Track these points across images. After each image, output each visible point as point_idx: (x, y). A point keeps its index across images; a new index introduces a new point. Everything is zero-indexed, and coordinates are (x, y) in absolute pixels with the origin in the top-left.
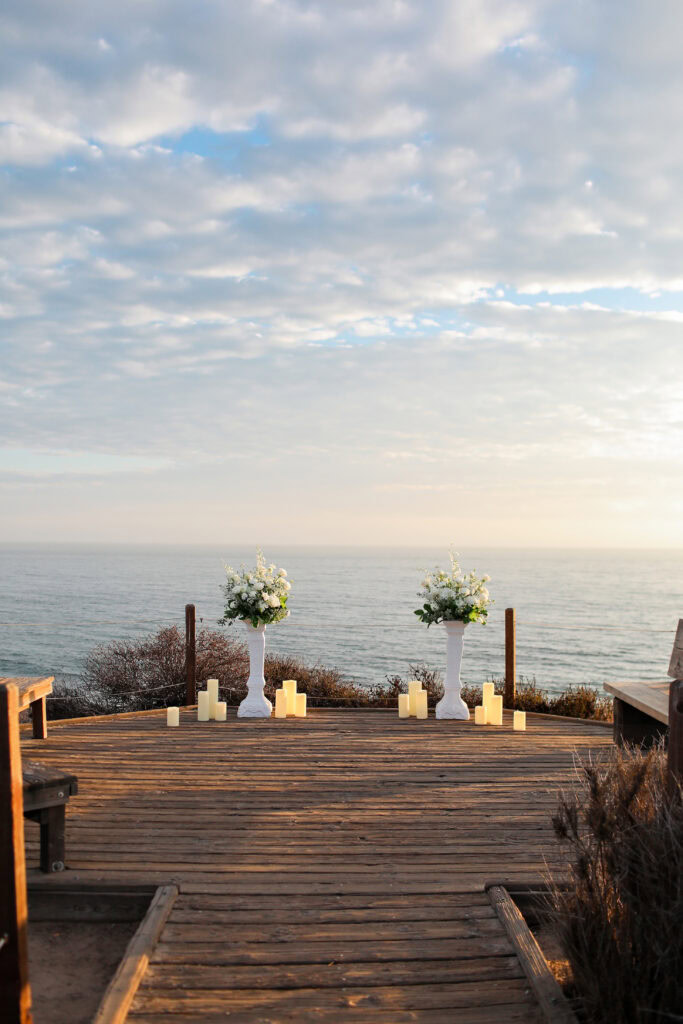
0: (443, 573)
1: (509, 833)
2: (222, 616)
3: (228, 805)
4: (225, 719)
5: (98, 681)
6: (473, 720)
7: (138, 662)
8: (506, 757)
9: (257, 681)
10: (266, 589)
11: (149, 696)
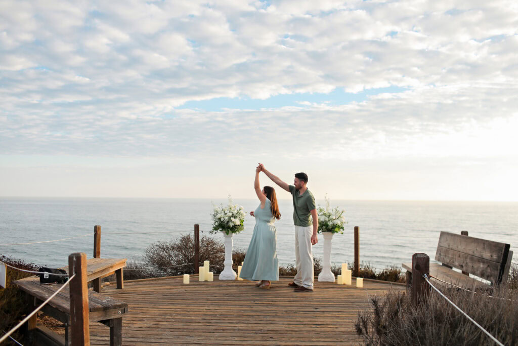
0: (322, 208)
1: (346, 336)
2: (212, 229)
3: (208, 321)
4: (212, 280)
5: (152, 262)
6: (336, 282)
7: (171, 253)
8: (351, 300)
9: (229, 261)
10: (233, 216)
11: (176, 269)
